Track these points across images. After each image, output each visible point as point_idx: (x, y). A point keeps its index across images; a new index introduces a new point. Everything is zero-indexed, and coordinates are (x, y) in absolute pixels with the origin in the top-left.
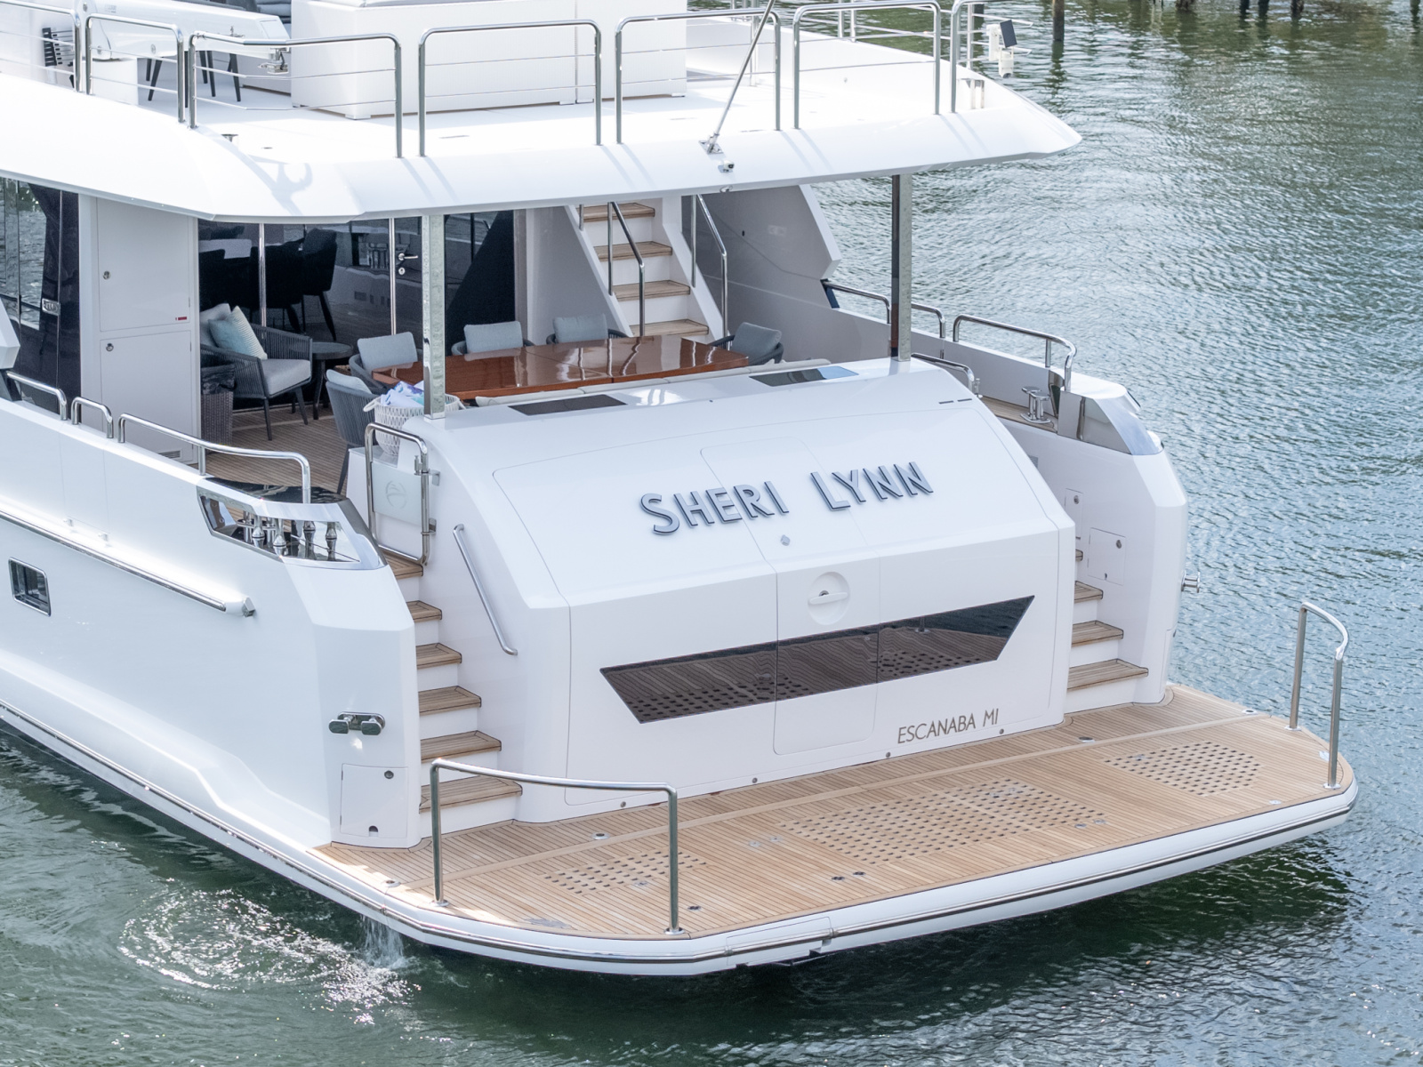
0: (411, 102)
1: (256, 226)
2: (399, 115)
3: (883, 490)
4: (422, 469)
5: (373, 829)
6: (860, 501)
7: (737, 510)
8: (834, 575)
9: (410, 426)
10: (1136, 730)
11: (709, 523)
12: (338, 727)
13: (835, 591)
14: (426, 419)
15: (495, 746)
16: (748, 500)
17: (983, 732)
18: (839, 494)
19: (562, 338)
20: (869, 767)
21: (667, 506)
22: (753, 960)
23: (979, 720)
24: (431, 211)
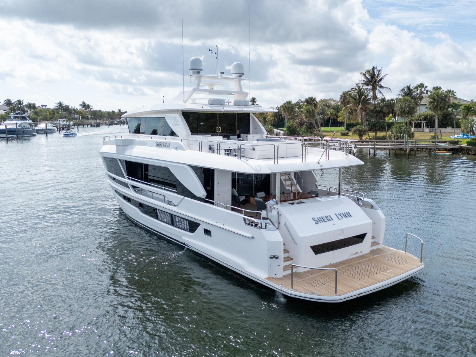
0: (276, 156)
1: (253, 175)
2: (274, 158)
3: (346, 217)
4: (278, 214)
5: (276, 275)
6: (343, 218)
7: (326, 220)
8: (342, 230)
9: (274, 206)
10: (382, 254)
11: (323, 222)
12: (271, 258)
13: (342, 233)
14: (277, 205)
15: (292, 259)
16: (328, 218)
17: (360, 254)
18: (340, 217)
19: (285, 193)
20: (346, 261)
21: (316, 219)
22: (348, 299)
23: (360, 252)
24: (278, 172)
